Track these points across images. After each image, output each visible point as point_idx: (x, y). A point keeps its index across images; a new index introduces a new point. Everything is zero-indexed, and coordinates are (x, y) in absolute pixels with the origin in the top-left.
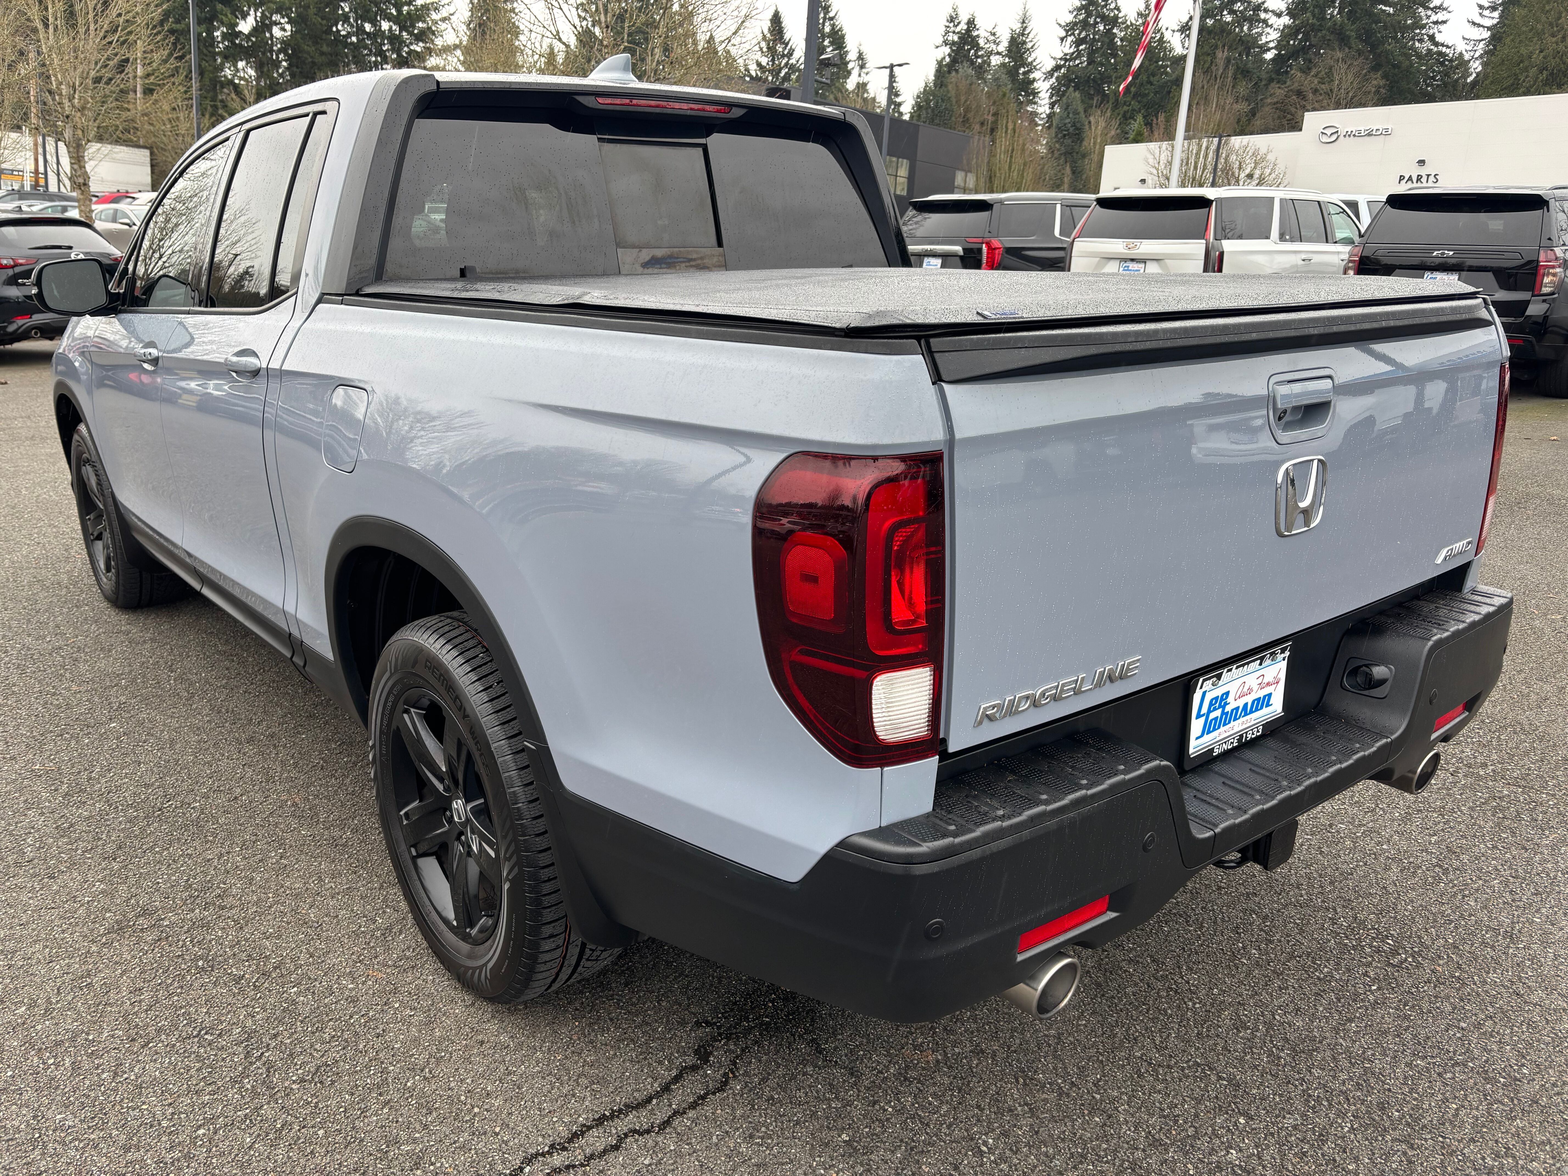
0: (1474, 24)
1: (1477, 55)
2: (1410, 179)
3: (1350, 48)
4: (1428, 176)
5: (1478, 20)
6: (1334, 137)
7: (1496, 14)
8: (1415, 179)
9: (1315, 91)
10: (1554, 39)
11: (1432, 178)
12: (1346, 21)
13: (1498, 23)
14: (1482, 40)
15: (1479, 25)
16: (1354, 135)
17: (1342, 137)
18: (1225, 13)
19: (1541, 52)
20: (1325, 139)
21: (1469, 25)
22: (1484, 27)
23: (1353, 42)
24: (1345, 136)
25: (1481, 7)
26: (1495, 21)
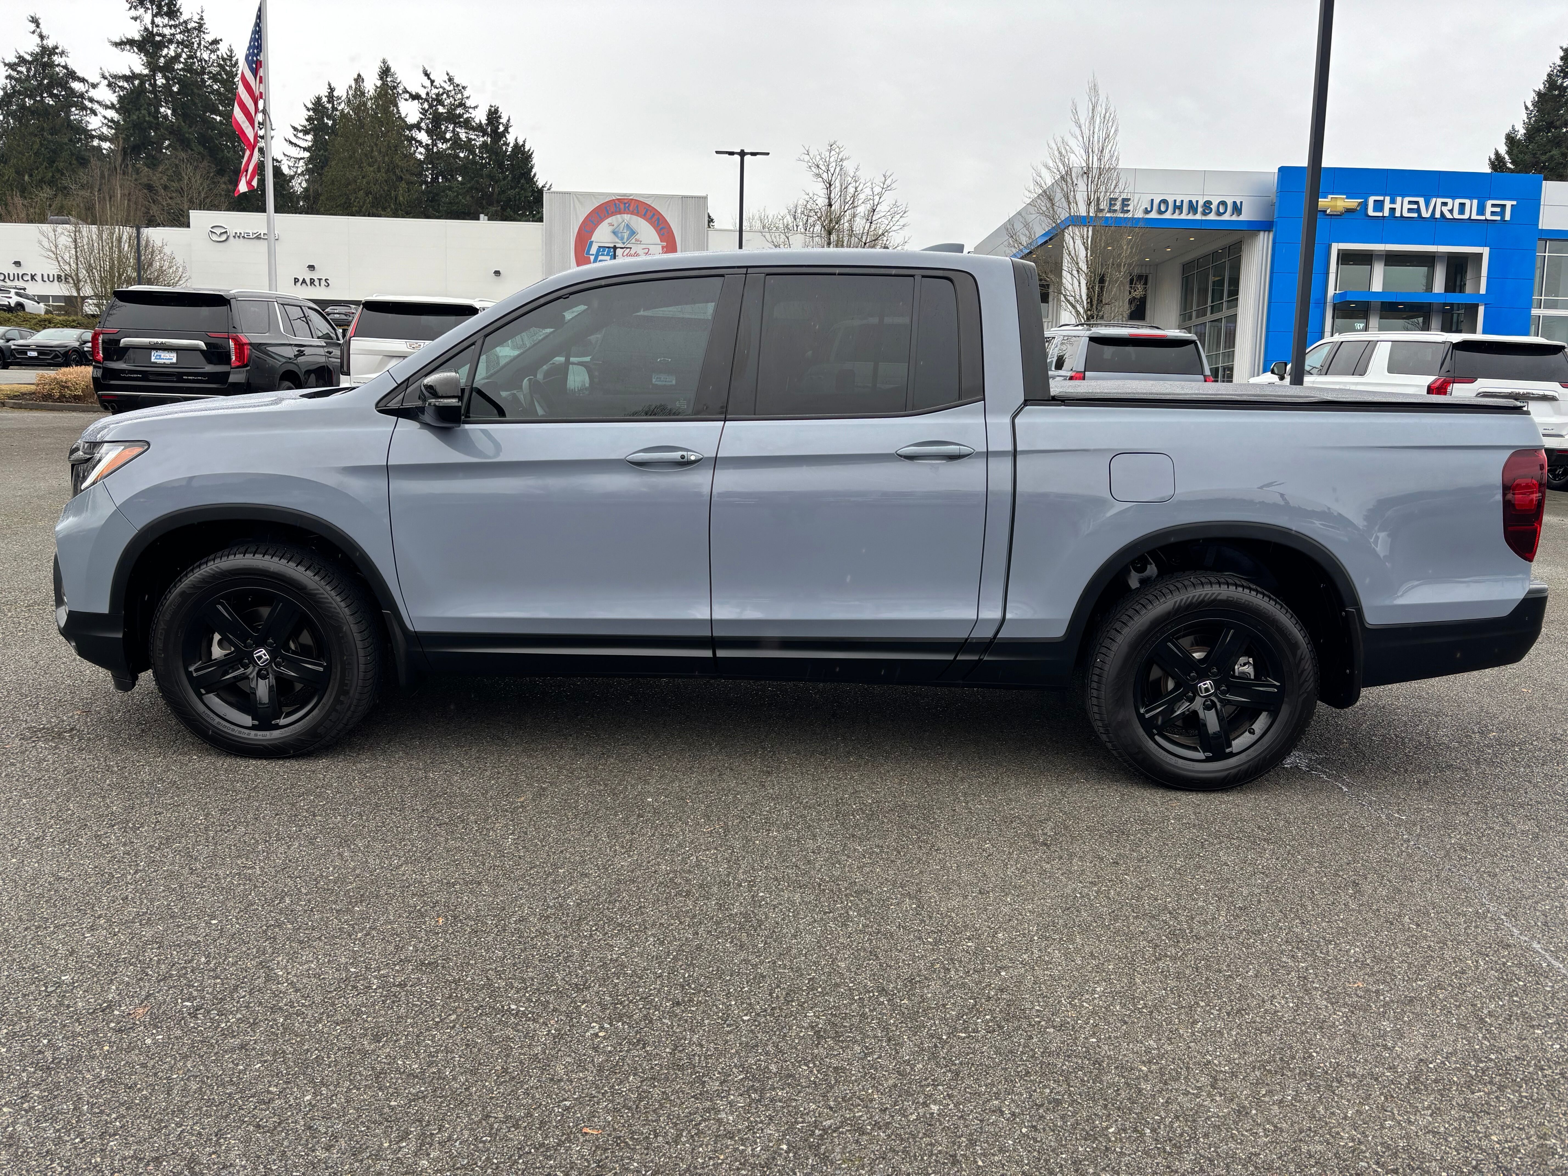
0: (291, 142)
1: (299, 171)
2: (304, 281)
3: (192, 150)
4: (320, 280)
5: (294, 140)
6: (224, 237)
7: (310, 137)
8: (308, 282)
9: (165, 188)
10: (372, 169)
11: (323, 283)
12: (183, 124)
13: (313, 146)
14: (301, 159)
15: (296, 145)
16: (244, 237)
17: (231, 238)
18: (45, 95)
19: (363, 177)
20: (215, 238)
21: (287, 144)
22: (300, 147)
23: (194, 145)
24: (234, 237)
25: (295, 129)
26: (310, 144)
